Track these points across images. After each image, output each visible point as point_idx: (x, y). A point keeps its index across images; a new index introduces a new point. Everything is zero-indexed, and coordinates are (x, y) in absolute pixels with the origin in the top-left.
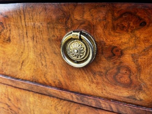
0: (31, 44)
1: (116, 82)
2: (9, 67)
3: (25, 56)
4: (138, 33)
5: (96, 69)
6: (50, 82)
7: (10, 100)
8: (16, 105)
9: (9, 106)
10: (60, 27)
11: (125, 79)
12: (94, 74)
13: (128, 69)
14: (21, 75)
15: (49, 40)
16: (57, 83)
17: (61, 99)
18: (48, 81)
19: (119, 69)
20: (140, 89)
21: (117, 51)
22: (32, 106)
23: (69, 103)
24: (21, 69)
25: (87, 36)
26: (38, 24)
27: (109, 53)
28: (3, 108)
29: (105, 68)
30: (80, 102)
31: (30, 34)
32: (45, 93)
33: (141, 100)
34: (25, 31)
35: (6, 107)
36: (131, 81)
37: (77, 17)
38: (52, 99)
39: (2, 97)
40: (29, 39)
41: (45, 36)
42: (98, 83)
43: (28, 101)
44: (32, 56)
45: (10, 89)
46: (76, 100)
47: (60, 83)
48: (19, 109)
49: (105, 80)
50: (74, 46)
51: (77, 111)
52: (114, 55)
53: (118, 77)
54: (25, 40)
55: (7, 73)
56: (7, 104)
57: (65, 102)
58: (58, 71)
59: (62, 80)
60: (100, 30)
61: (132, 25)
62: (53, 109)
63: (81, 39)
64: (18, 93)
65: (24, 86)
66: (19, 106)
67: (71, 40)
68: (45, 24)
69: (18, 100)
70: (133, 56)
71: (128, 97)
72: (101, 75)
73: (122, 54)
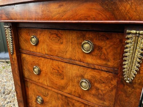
0: (70, 45)
2: (60, 54)
3: (68, 49)
4: (106, 41)
5: (94, 54)
6: (77, 59)
7: (59, 68)
8: (61, 70)
9: (58, 71)
10: (81, 39)
12: (93, 56)
13: (104, 54)
14: (65, 57)
15: (77, 43)
17: (81, 66)
18: (76, 59)
19: (101, 54)
20: (108, 61)
21: (100, 47)
22: (68, 70)
23: (84, 67)
24: (65, 54)
25: (90, 42)
26: (73, 38)
27: (98, 48)
28: (55, 72)
29: (96, 54)
30: (88, 67)
31: (70, 41)
32: (74, 63)
33: (109, 65)
34: (69, 40)
36: (105, 58)
37: (87, 36)
38: (77, 66)
39: (56, 67)
40: (70, 43)
41: (76, 42)
42: (94, 59)
43: (67, 67)
44: (70, 49)
45: (60, 63)
46: (86, 66)
47: (80, 59)
48: (63, 72)
49: (97, 58)
50: (86, 46)
51: (87, 70)
52: (99, 49)
53: (101, 57)
54: (68, 43)
55: (59, 56)
57: (82, 67)
58: (80, 55)
59: (81, 58)
60: (95, 40)
61: (104, 39)
62: (77, 71)
63: (88, 43)
64: (63, 64)
65: (66, 61)
66: (63, 70)
67: (85, 43)
68: (76, 38)
69: (63, 67)
70: (105, 49)
71: (105, 64)
72: (95, 56)
73: (102, 48)
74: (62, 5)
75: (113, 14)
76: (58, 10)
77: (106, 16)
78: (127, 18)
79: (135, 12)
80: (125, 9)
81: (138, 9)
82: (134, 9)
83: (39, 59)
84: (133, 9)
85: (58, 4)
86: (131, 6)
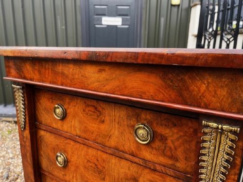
0: (117, 125)
1: (164, 155)
2: (100, 139)
3: (112, 132)
4: (173, 129)
5: (153, 145)
6: (127, 151)
7: (98, 160)
8: (102, 165)
9: (96, 165)
10: (134, 119)
11: (169, 153)
12: (152, 148)
13: (170, 148)
14: (107, 144)
15: (128, 125)
16: (130, 152)
17: (133, 162)
18: (125, 150)
19: (165, 147)
20: (177, 160)
21: (164, 137)
22: (113, 166)
23: (138, 165)
24: (108, 141)
25: (147, 127)
26: (122, 116)
27: (160, 138)
28: (91, 166)
29: (158, 146)
30: (144, 165)
31: (117, 120)
32: (123, 157)
33: (179, 167)
34: (114, 118)
35: (94, 166)
36: (172, 155)
37: (143, 116)
38: (127, 161)
39: (92, 158)
40: (116, 123)
41: (125, 123)
42: (154, 154)
43: (111, 162)
44: (116, 133)
45: (99, 153)
46: (141, 164)
47: (132, 152)
48: (104, 168)
49: (158, 152)
50: (141, 132)
51: (143, 171)
52: (162, 139)
53: (165, 152)
54: (114, 123)
55: (99, 141)
56: (95, 164)
57: (135, 164)
58: (132, 144)
59: (134, 150)
60: (155, 125)
61: (170, 124)
62: (127, 169)
63: (144, 128)
64: (105, 156)
65: (109, 151)
66: (104, 165)
67: (139, 128)
68: (126, 117)
69: (104, 161)
70: (172, 141)
71: (171, 165)
72: (156, 150)
73: (166, 139)
74: (104, 70)
75: (181, 95)
76: (97, 75)
77: (170, 95)
78: (202, 104)
79: (214, 96)
80: (199, 90)
81: (218, 93)
82: (213, 92)
83: (66, 142)
84: (210, 91)
85: (98, 68)
86: (207, 87)
